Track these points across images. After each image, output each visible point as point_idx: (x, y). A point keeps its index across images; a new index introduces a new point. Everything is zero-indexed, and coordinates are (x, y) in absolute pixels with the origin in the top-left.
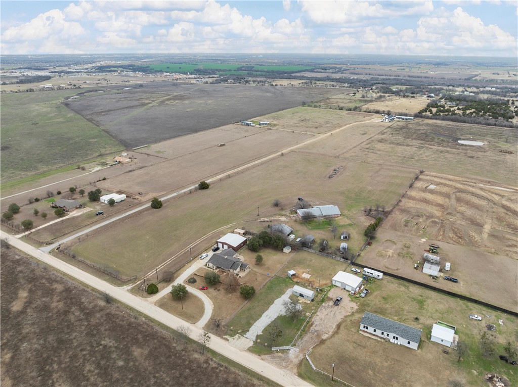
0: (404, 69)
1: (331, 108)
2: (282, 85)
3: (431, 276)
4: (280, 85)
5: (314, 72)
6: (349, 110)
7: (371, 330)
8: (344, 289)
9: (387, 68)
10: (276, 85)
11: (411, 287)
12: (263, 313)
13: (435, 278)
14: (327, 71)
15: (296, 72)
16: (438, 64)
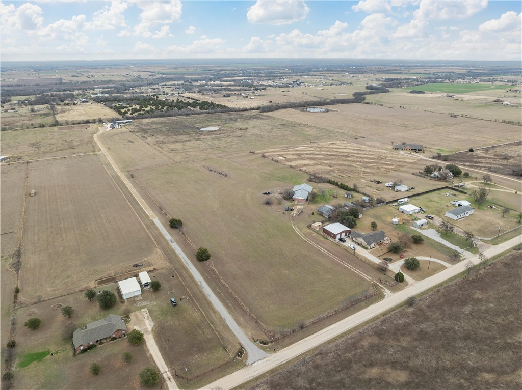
12: (436, 241)
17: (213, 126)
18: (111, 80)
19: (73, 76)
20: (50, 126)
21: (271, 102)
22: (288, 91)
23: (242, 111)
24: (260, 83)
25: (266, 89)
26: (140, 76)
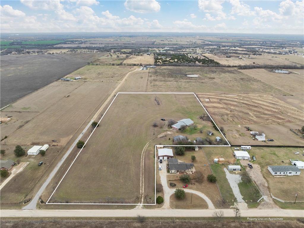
0: (117, 40)
1: (107, 65)
2: (57, 53)
3: (263, 141)
4: (56, 53)
5: (67, 44)
6: (118, 65)
7: (278, 173)
8: (244, 159)
9: (108, 40)
10: (53, 53)
11: (264, 149)
12: (230, 186)
13: (265, 141)
14: (74, 43)
15: (55, 45)
16: (130, 36)
17: (197, 74)
18: (177, 44)
19: (161, 41)
20: (117, 65)
21: (254, 63)
22: (276, 57)
23: (227, 67)
24: (264, 51)
25: (261, 54)
26: (196, 42)
